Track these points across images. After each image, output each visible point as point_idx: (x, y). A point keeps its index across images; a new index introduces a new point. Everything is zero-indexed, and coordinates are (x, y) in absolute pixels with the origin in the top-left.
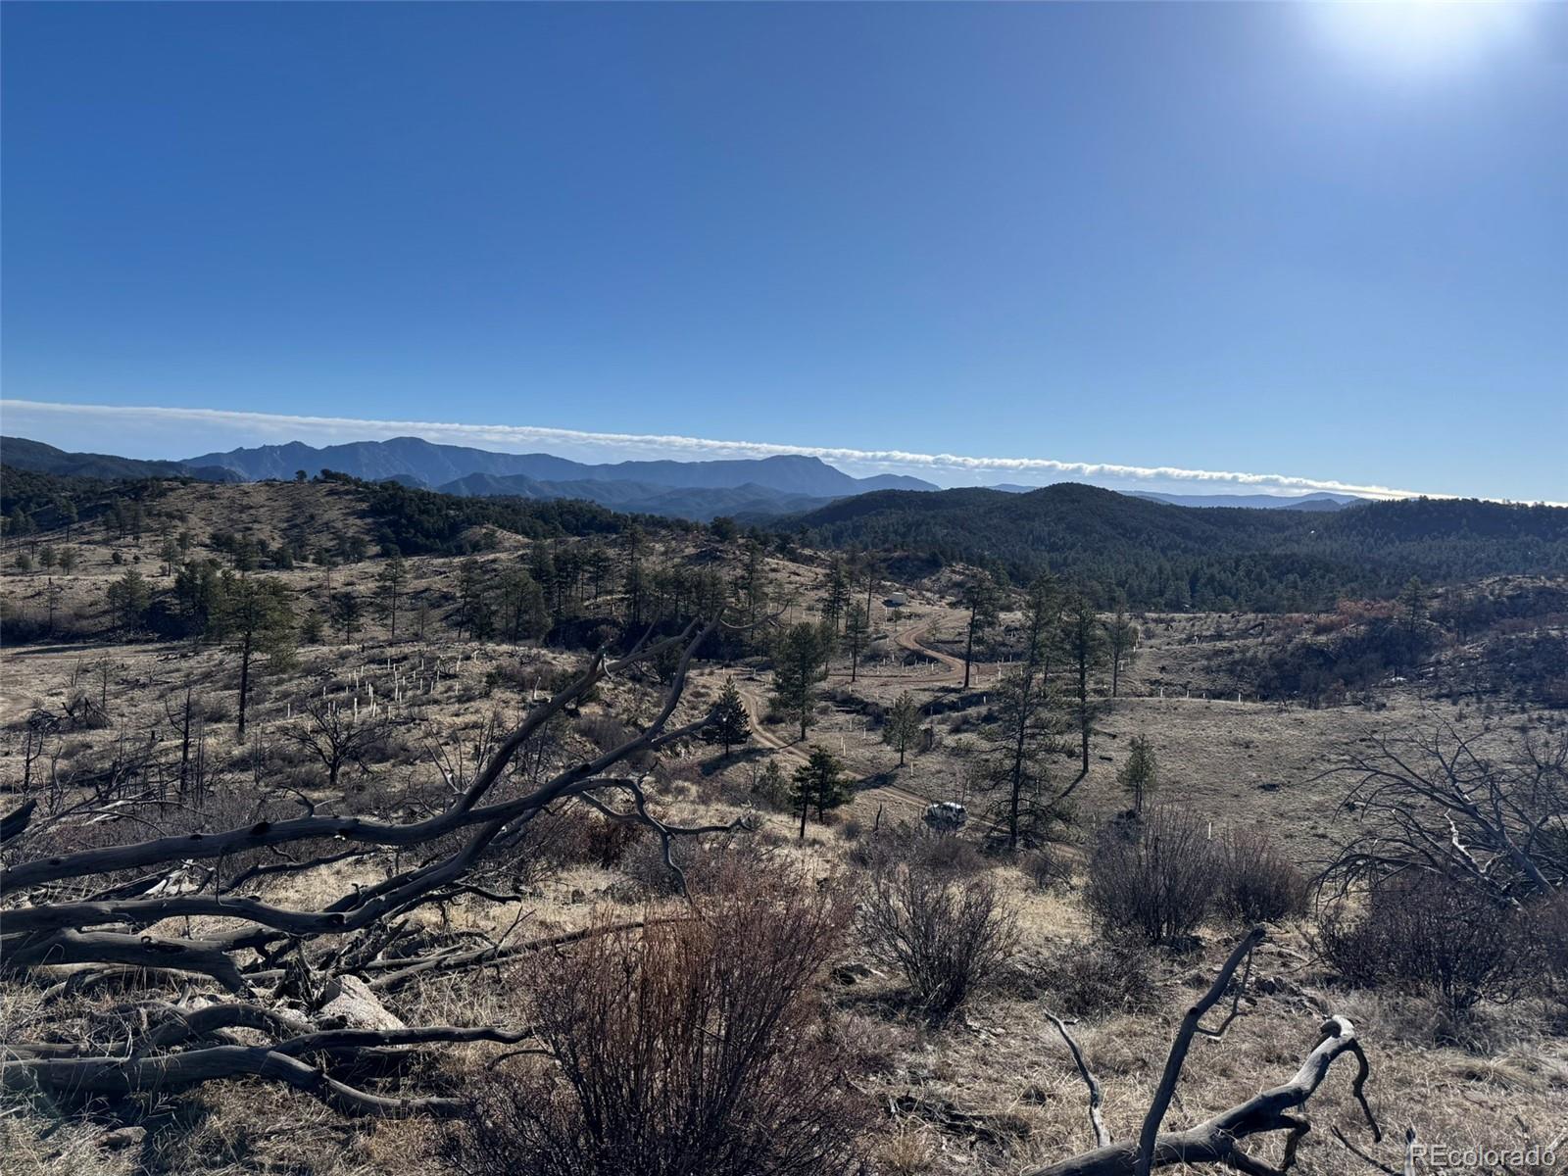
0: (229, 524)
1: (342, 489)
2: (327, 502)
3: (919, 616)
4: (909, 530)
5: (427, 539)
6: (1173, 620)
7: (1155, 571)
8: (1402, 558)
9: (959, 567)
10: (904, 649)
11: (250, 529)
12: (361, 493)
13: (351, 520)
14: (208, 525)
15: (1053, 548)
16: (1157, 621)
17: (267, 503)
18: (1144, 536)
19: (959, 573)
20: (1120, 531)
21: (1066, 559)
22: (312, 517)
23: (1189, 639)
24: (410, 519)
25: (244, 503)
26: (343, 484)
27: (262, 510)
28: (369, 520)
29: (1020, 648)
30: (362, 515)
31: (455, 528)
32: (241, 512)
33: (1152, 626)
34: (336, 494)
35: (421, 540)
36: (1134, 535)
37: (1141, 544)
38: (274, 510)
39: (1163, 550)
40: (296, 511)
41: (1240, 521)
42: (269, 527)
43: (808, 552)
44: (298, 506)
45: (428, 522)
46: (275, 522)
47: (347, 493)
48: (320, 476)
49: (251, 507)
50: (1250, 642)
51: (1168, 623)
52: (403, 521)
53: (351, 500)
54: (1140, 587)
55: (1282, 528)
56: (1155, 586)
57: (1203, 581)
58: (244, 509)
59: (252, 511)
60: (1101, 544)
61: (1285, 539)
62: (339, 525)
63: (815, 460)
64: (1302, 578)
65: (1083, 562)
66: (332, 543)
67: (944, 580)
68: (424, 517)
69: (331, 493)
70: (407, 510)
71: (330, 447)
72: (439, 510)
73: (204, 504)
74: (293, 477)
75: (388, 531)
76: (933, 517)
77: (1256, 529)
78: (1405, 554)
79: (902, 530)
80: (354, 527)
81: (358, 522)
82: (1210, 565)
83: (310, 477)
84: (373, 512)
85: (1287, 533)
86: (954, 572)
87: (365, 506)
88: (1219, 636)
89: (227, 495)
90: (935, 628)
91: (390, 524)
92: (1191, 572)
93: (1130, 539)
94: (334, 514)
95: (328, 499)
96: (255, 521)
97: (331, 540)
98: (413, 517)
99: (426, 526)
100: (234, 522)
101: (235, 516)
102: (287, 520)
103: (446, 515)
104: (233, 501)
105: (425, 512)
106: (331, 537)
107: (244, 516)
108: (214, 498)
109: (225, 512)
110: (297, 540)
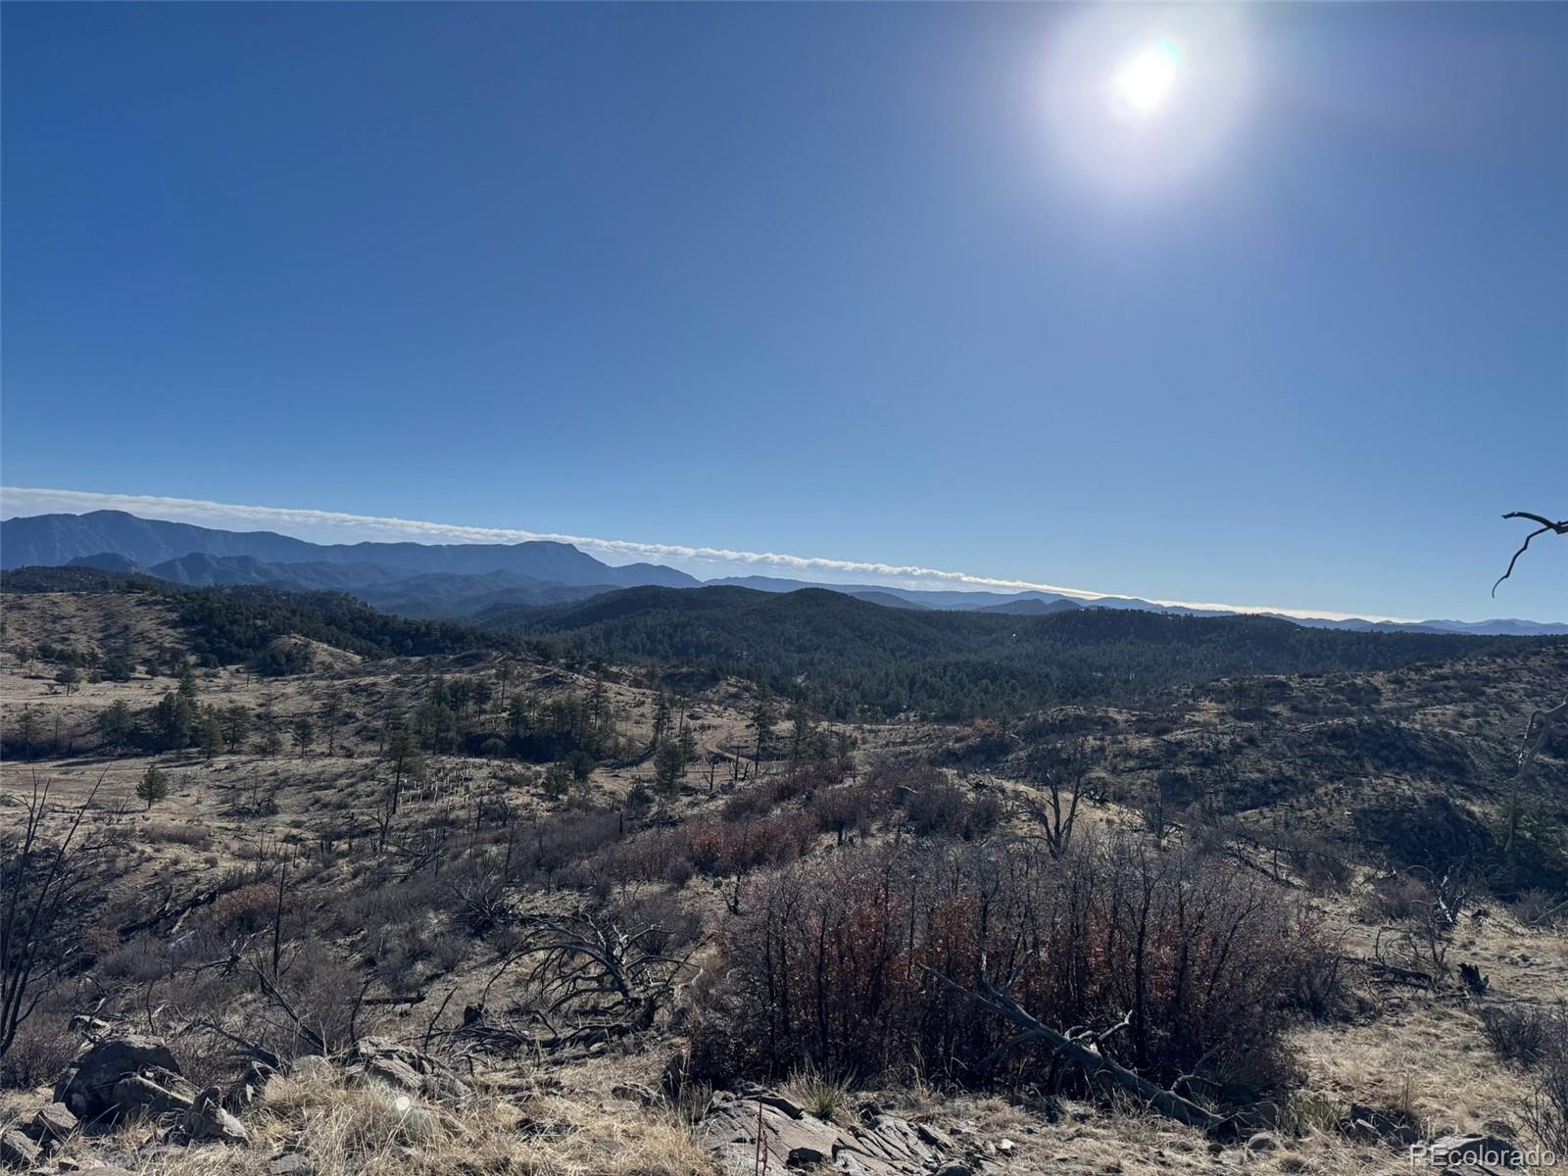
0: (45, 634)
1: (151, 599)
2: (138, 613)
3: (716, 728)
4: (675, 631)
5: (240, 648)
6: (879, 731)
7: (883, 674)
8: (1081, 660)
9: (733, 681)
10: (711, 752)
11: (67, 639)
12: (168, 603)
13: (164, 630)
14: (25, 636)
15: (801, 649)
16: (871, 731)
17: (78, 613)
18: (877, 638)
19: (733, 686)
20: (857, 633)
21: (813, 659)
22: (126, 627)
23: (887, 745)
24: (221, 629)
25: (56, 613)
26: (152, 595)
27: (74, 620)
28: (181, 630)
29: (785, 751)
30: (174, 625)
32: (54, 622)
33: (866, 735)
34: (144, 604)
35: (235, 649)
36: (869, 637)
37: (874, 646)
38: (86, 621)
39: (892, 651)
40: (108, 622)
42: (85, 638)
43: (614, 669)
44: (109, 616)
45: (239, 632)
46: (89, 632)
47: (156, 603)
49: (63, 618)
50: (921, 746)
51: (876, 732)
52: (215, 631)
53: (161, 610)
54: (871, 688)
56: (883, 688)
57: (918, 684)
58: (57, 619)
59: (65, 622)
60: (842, 646)
61: (992, 642)
62: (154, 635)
63: (570, 546)
64: (992, 682)
65: (827, 662)
66: (150, 653)
67: (722, 692)
68: (235, 628)
69: (140, 603)
70: (218, 621)
71: (16, 519)
72: (247, 620)
73: (15, 615)
75: (202, 640)
76: (697, 619)
77: (969, 632)
78: (1084, 656)
79: (669, 630)
80: (169, 638)
81: (170, 631)
82: (924, 671)
84: (184, 622)
86: (729, 685)
87: (175, 616)
88: (904, 743)
89: (36, 605)
90: (730, 737)
91: (203, 633)
92: (910, 676)
93: (866, 640)
94: (146, 623)
95: (140, 609)
96: (70, 632)
97: (149, 650)
98: (223, 627)
99: (237, 636)
100: (50, 633)
101: (49, 626)
102: (102, 631)
103: (254, 624)
104: (44, 611)
105: (234, 622)
106: (147, 646)
107: (58, 627)
108: (23, 608)
109: (38, 621)
110: (116, 650)
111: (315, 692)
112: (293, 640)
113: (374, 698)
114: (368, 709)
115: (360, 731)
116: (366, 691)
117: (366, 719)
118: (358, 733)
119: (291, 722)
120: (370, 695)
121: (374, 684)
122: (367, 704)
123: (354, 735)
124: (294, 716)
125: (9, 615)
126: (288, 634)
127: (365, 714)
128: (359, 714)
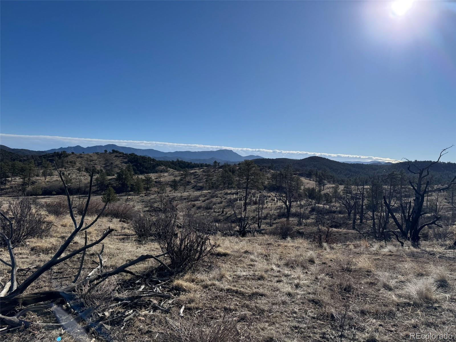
0: (87, 165)
1: (119, 155)
2: (115, 159)
5: (147, 170)
11: (94, 167)
12: (124, 156)
13: (123, 164)
17: (98, 159)
18: (339, 171)
22: (112, 163)
24: (140, 164)
25: (91, 159)
27: (97, 161)
28: (128, 164)
30: (126, 163)
31: (154, 167)
34: (117, 157)
35: (144, 170)
36: (336, 171)
37: (338, 173)
38: (100, 161)
39: (345, 175)
40: (107, 162)
41: (364, 167)
42: (100, 166)
44: (107, 160)
45: (146, 165)
46: (101, 164)
47: (121, 156)
48: (111, 152)
49: (93, 160)
52: (138, 165)
53: (122, 159)
55: (375, 169)
58: (91, 161)
59: (94, 162)
62: (120, 166)
63: (231, 151)
68: (145, 163)
69: (116, 156)
70: (139, 161)
72: (148, 161)
73: (79, 159)
74: (103, 152)
75: (135, 167)
81: (125, 165)
83: (108, 152)
84: (129, 162)
85: (378, 171)
87: (126, 160)
89: (86, 157)
91: (135, 165)
94: (118, 162)
95: (115, 158)
96: (95, 164)
97: (119, 170)
98: (141, 163)
99: (145, 166)
100: (89, 165)
101: (89, 163)
102: (105, 164)
103: (150, 163)
104: (88, 158)
105: (144, 162)
106: (118, 169)
107: (92, 163)
108: (82, 158)
109: (86, 161)
110: (109, 170)
111: (175, 175)
112: (162, 168)
113: (197, 177)
114: (195, 180)
115: (194, 187)
116: (193, 174)
117: (195, 183)
118: (193, 188)
119: (168, 184)
120: (195, 175)
121: (196, 172)
122: (194, 178)
123: (192, 188)
124: (169, 182)
125: (77, 159)
126: (161, 166)
127: (194, 182)
128: (192, 181)
